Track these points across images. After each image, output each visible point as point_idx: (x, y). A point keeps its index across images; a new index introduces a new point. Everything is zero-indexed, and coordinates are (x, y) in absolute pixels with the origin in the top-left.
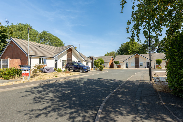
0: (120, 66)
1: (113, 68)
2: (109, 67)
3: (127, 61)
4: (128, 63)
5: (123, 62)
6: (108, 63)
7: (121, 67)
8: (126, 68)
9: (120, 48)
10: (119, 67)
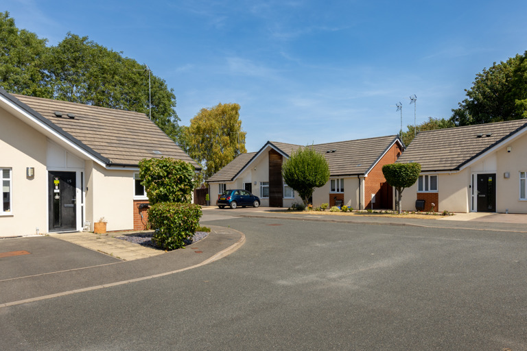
0: (435, 198)
1: (391, 208)
2: (364, 204)
3: (487, 165)
4: (494, 176)
5: (457, 169)
6: (359, 176)
7: (443, 205)
8: (480, 210)
9: (469, 94)
10: (426, 203)
